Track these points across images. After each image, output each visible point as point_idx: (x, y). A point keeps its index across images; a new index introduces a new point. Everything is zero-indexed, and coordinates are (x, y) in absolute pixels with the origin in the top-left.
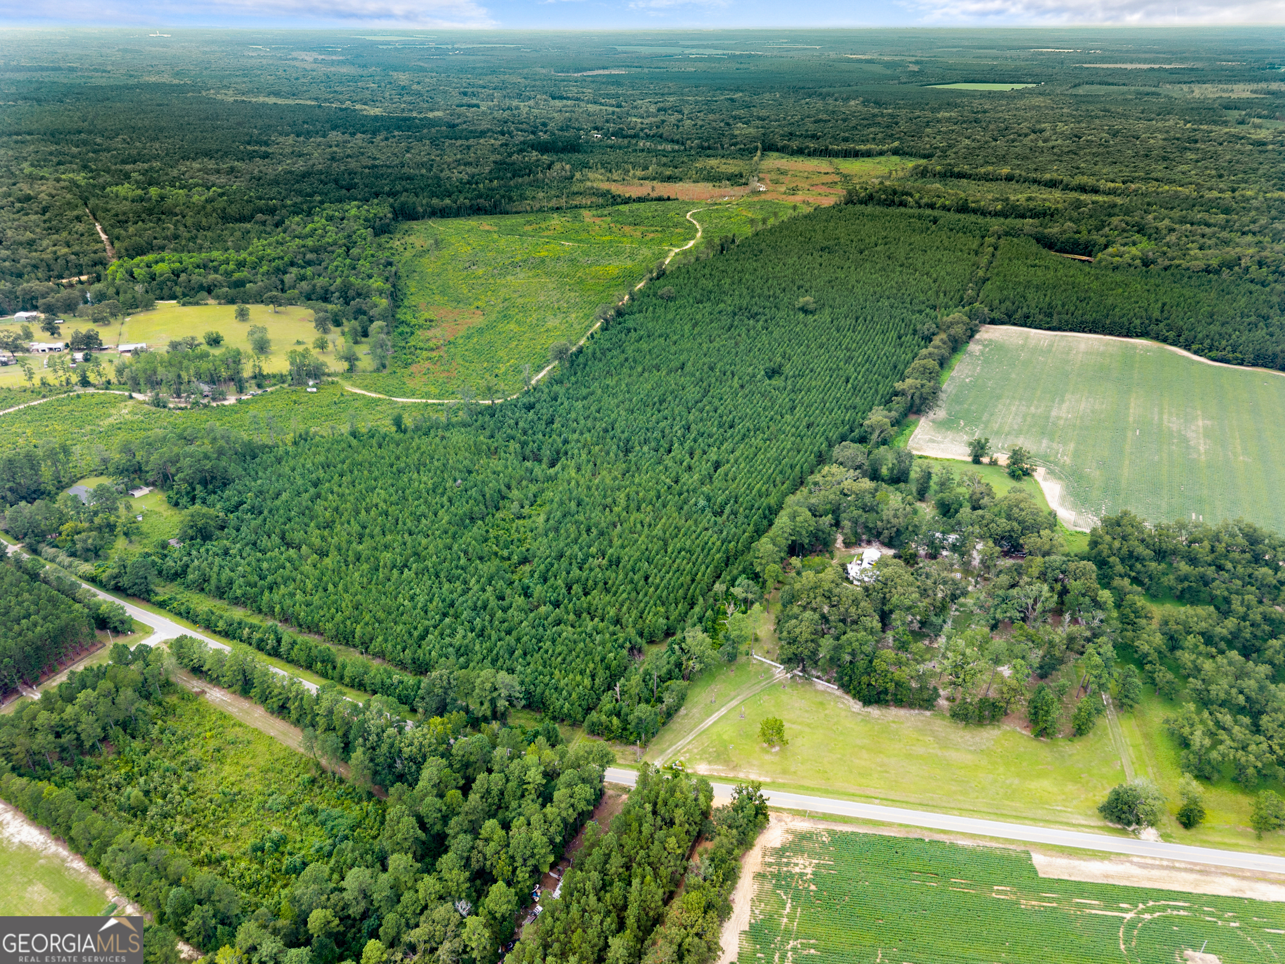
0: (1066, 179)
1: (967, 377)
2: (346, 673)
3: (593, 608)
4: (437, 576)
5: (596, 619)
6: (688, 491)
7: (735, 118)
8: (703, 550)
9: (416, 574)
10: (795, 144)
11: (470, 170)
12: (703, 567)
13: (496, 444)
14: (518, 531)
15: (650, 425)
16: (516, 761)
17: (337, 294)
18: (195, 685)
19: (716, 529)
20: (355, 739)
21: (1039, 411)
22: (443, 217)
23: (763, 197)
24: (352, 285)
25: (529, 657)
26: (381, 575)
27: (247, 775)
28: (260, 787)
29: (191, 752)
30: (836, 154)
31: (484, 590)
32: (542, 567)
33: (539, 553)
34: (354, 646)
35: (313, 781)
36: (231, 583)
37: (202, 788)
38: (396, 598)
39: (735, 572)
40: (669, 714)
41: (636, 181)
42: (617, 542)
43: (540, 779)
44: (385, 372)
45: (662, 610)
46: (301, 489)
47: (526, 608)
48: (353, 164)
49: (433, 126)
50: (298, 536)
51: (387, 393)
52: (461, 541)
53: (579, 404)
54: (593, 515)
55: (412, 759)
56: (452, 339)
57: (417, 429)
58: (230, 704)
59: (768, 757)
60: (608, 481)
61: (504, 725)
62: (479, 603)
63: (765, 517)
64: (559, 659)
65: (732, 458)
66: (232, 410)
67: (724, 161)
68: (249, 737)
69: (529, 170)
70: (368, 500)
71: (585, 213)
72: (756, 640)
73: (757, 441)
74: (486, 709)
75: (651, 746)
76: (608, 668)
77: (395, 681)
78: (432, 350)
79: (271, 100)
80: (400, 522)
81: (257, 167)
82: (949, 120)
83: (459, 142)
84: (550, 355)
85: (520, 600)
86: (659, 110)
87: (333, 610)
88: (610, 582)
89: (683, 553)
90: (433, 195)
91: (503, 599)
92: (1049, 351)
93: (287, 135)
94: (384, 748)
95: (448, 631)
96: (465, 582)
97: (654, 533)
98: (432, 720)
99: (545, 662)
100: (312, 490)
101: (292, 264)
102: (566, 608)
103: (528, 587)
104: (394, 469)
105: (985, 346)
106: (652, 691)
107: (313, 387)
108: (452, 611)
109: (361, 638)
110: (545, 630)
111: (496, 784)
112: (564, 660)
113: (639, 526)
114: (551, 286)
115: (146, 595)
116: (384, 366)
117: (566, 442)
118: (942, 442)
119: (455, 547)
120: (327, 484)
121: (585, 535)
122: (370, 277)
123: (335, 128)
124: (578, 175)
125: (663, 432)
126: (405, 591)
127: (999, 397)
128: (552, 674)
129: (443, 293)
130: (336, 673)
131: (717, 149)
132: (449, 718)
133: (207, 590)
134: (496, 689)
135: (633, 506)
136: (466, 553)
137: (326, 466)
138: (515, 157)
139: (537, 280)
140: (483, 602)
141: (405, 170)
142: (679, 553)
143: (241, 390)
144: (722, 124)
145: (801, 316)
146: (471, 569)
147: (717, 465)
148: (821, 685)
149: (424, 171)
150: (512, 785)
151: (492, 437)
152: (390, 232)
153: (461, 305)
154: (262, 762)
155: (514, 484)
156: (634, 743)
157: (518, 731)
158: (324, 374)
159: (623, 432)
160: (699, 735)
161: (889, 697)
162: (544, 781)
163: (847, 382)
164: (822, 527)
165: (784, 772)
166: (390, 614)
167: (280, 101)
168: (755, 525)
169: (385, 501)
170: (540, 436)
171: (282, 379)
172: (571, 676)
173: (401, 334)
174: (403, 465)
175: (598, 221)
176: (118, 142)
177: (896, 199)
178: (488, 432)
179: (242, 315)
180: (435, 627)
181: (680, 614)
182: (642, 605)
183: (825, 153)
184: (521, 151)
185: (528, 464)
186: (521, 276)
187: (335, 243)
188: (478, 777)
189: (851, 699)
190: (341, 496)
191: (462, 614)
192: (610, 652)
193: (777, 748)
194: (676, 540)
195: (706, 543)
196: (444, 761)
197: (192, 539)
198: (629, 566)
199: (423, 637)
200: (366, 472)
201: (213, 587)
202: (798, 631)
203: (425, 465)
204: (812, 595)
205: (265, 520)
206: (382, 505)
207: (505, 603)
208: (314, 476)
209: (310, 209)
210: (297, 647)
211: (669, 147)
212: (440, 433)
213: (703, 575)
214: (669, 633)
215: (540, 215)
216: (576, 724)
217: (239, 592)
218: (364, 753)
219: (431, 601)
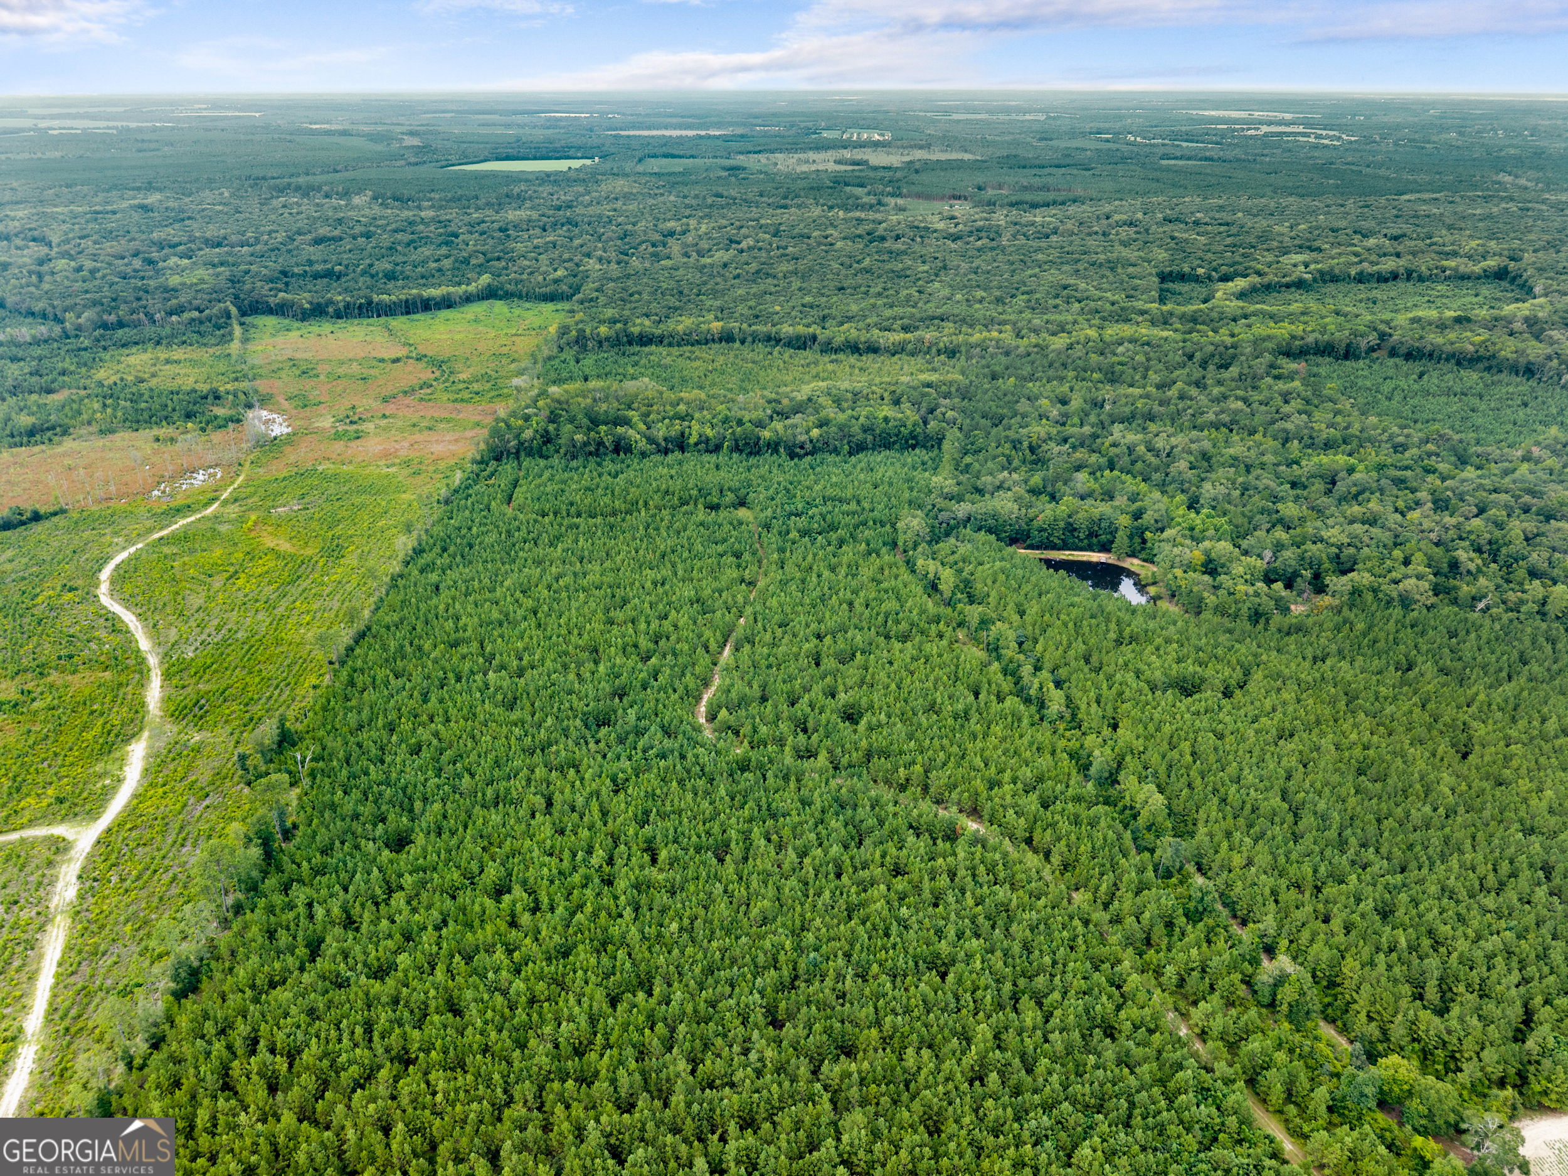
7: (160, 246)
10: (304, 299)
30: (388, 310)
131: (137, 324)
144: (137, 263)
177: (606, 438)
183: (367, 310)
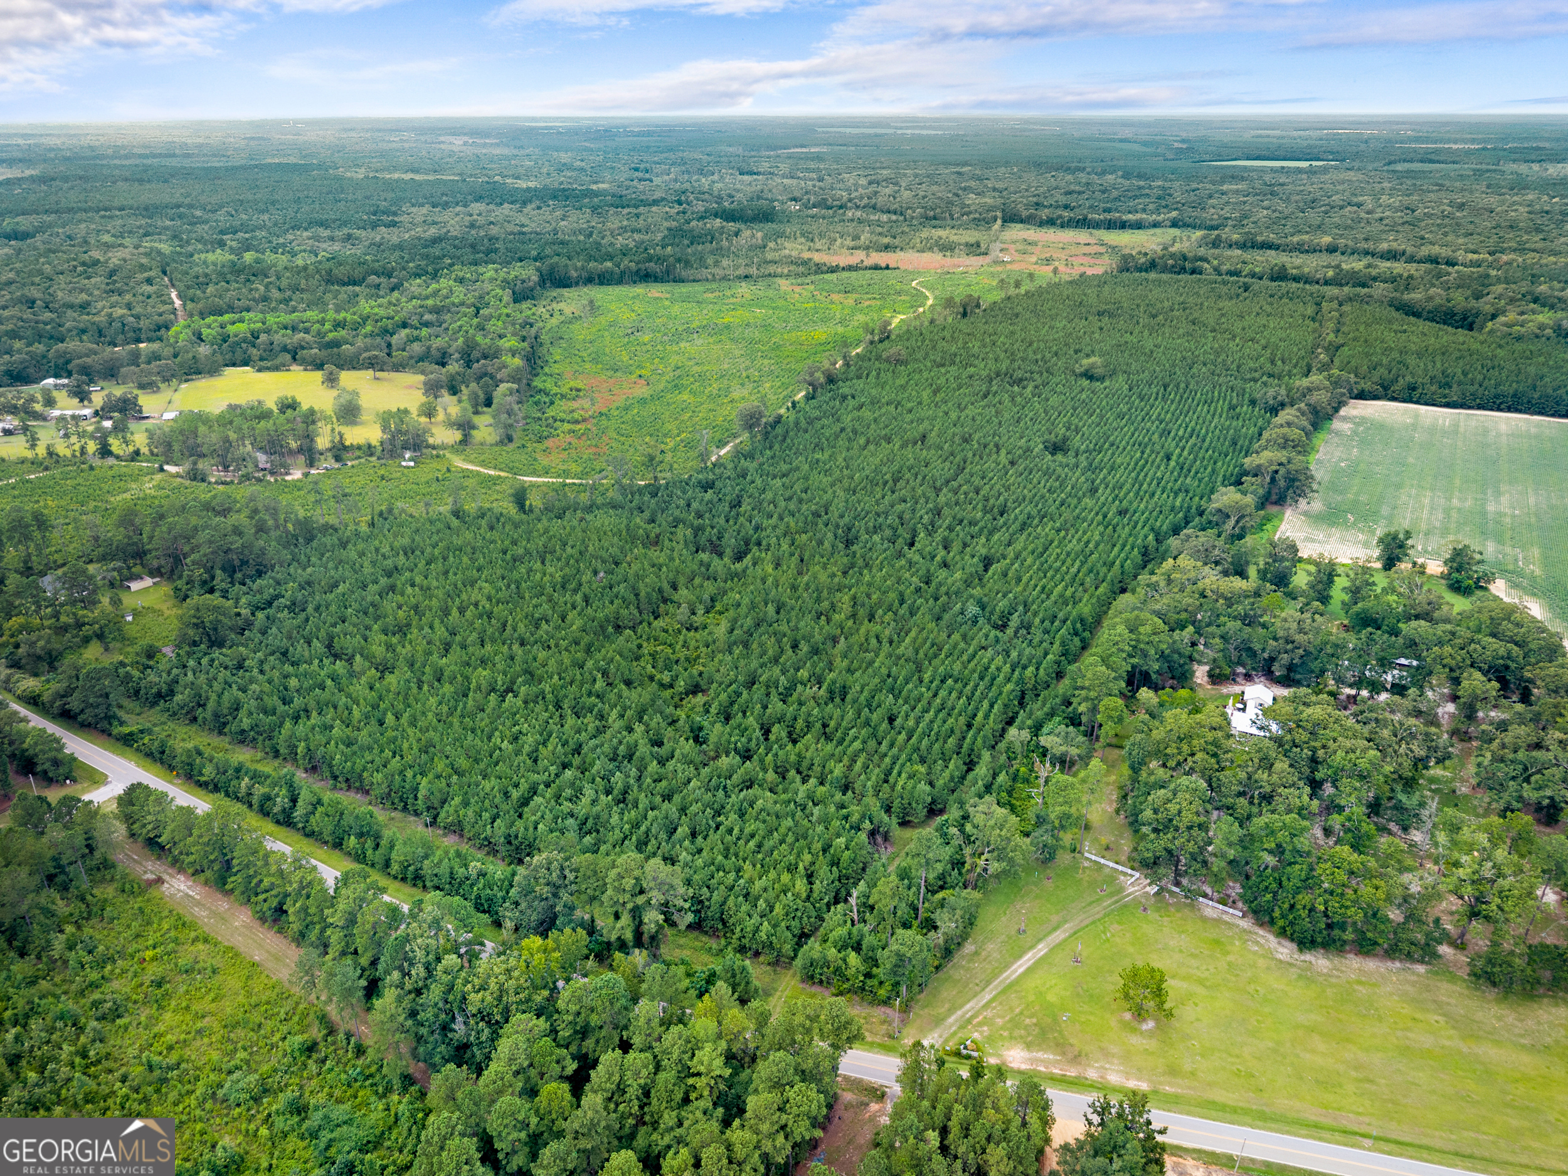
0: (1410, 250)
1: (1342, 460)
2: (394, 855)
3: (805, 764)
4: (558, 706)
5: (813, 781)
6: (947, 594)
7: (965, 189)
8: (982, 678)
9: (526, 702)
10: (1044, 214)
11: (636, 236)
12: (986, 704)
13: (657, 530)
14: (685, 645)
15: (881, 508)
16: (675, 1029)
17: (456, 356)
18: (149, 868)
19: (999, 648)
20: (388, 972)
21: (1469, 503)
22: (601, 283)
23: (1009, 267)
24: (478, 344)
25: (700, 839)
26: (470, 702)
27: (199, 1032)
28: (215, 1056)
29: (115, 985)
30: (1097, 225)
31: (630, 730)
32: (723, 697)
33: (717, 677)
34: (417, 814)
35: (310, 1049)
36: (236, 707)
37: (116, 1053)
38: (489, 738)
39: (1039, 714)
40: (947, 953)
41: (844, 250)
42: (840, 664)
43: (719, 1067)
44: (511, 447)
45: (922, 769)
46: (369, 579)
47: (698, 759)
48: (494, 230)
49: (597, 196)
50: (350, 643)
51: (510, 469)
52: (598, 656)
53: (778, 482)
54: (802, 624)
55: (484, 1016)
56: (604, 410)
57: (548, 509)
58: (198, 903)
59: (1135, 1041)
60: (823, 577)
61: (655, 957)
62: (622, 750)
63: (1076, 634)
64: (752, 844)
65: (1011, 552)
66: (296, 486)
67: (954, 231)
68: (217, 962)
69: (711, 237)
70: (464, 596)
71: (781, 282)
72: (1087, 827)
73: (1047, 530)
74: (624, 927)
75: (916, 1009)
76: (835, 863)
77: (473, 873)
78: (577, 422)
79: (408, 176)
80: (509, 628)
81: (382, 233)
82: (1237, 192)
83: (626, 211)
84: (736, 427)
85: (687, 747)
86: (870, 183)
87: (388, 753)
88: (832, 724)
89: (950, 681)
90: (591, 258)
91: (660, 744)
92: (1456, 432)
93: (422, 205)
94: (435, 993)
95: (568, 792)
96: (601, 717)
97: (901, 650)
98: (525, 942)
99: (727, 849)
100: (384, 581)
101: (404, 325)
102: (762, 761)
103: (701, 729)
104: (508, 557)
105: (1357, 424)
106: (916, 909)
107: (410, 460)
108: (577, 761)
109: (427, 798)
110: (728, 796)
111: (637, 1074)
112: (760, 846)
113: (874, 641)
114: (737, 353)
115: (105, 724)
116: (510, 439)
117: (757, 528)
118: (1327, 542)
119: (590, 664)
120: (407, 574)
121: (790, 652)
122: (501, 337)
123: (479, 199)
124: (772, 245)
125: (901, 518)
126: (505, 727)
127: (1398, 486)
128: (739, 870)
129: (595, 361)
130: (378, 856)
131: (945, 219)
132: (556, 941)
133: (200, 719)
134: (642, 892)
135: (862, 612)
136: (605, 674)
137: (408, 551)
138: (694, 223)
139: (719, 346)
140: (629, 747)
141: (560, 236)
142: (943, 682)
143: (311, 464)
144: (950, 195)
145: (1086, 383)
146: (612, 697)
147: (987, 562)
148: (1211, 909)
149: (582, 238)
150: (666, 1077)
151: (653, 521)
152: (533, 298)
153: (619, 374)
154: (228, 1008)
155: (682, 580)
156: (886, 1002)
157: (681, 970)
158: (428, 446)
159: (842, 516)
160: (1004, 992)
161: (1349, 936)
162: (728, 1072)
163: (1169, 459)
164: (1178, 646)
165: (1173, 1071)
166: (477, 761)
167: (417, 177)
168: (1063, 644)
169: (489, 599)
170: (722, 521)
171: (369, 450)
172: (772, 874)
173: (536, 403)
174: (521, 551)
175: (798, 289)
176: (221, 215)
177: (1188, 265)
178: (647, 514)
179: (331, 381)
180: (548, 785)
181: (952, 778)
182: (887, 760)
183: (1083, 224)
184: (702, 218)
185: (704, 556)
186: (699, 342)
187: (462, 304)
188: (602, 1059)
189: (1271, 937)
190: (425, 590)
191: (592, 764)
192: (838, 836)
193: (1150, 1024)
194: (935, 662)
195: (987, 669)
196: (542, 1024)
197: (195, 644)
198: (862, 698)
199: (525, 802)
200: (465, 559)
201: (208, 714)
202: (1173, 808)
203: (553, 552)
204: (1185, 748)
205: (307, 620)
206: (485, 604)
207: (663, 751)
208: (389, 563)
209: (436, 271)
210: (320, 809)
211: (885, 218)
212: (579, 514)
213: (987, 716)
214: (934, 810)
215: (725, 284)
216: (780, 962)
217: (246, 723)
218: (399, 1000)
219: (544, 743)
